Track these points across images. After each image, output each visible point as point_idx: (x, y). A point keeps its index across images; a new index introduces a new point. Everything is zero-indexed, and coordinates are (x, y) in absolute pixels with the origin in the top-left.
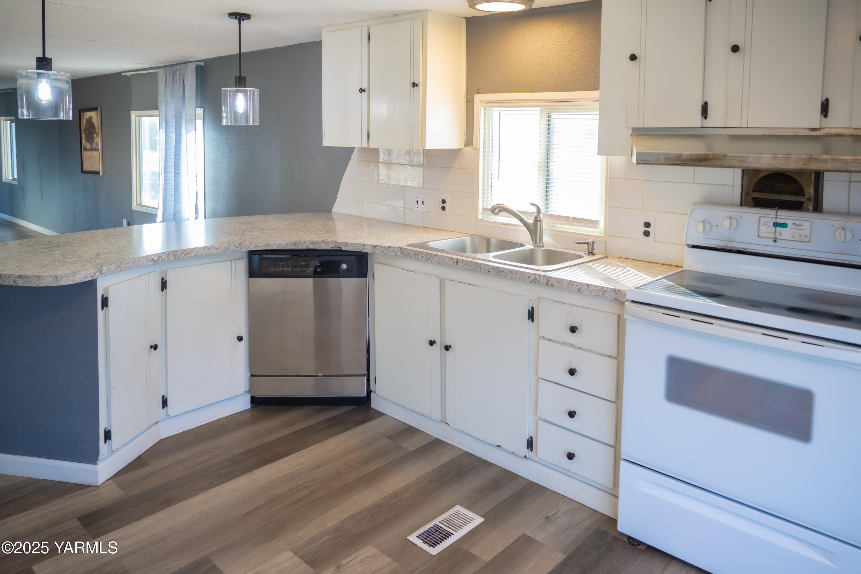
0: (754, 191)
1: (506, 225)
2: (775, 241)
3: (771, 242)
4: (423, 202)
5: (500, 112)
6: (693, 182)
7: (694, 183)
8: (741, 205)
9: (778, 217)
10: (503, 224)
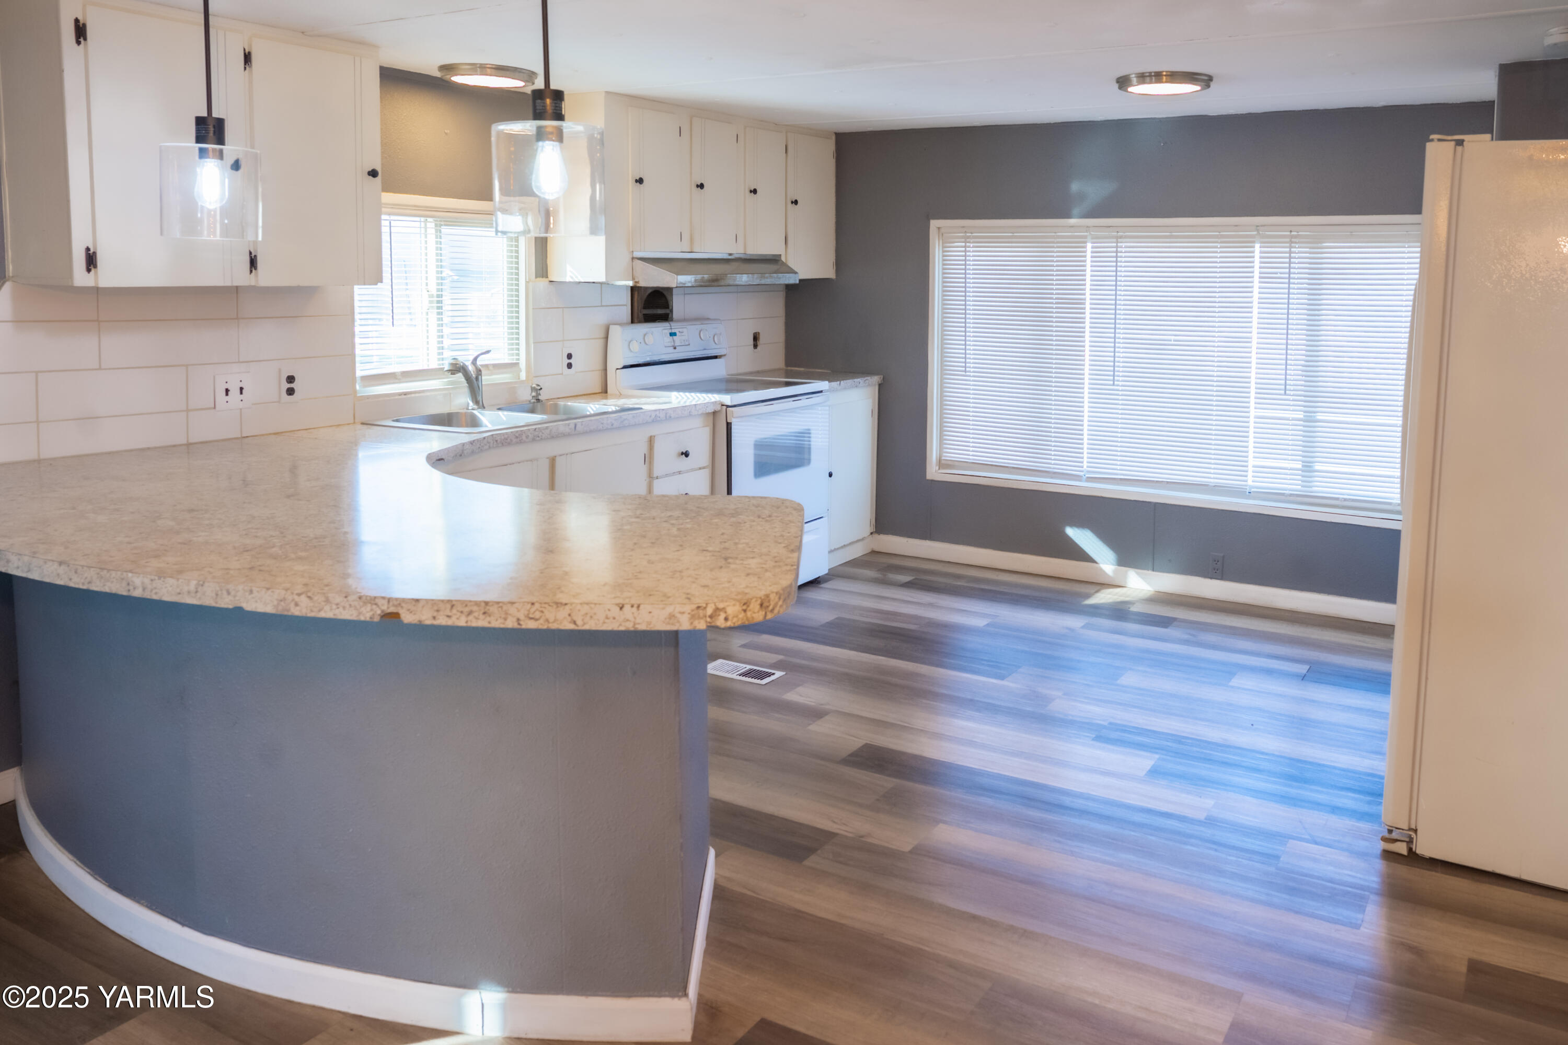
0: (644, 308)
1: (405, 395)
2: (675, 348)
3: (671, 350)
4: (241, 389)
5: (390, 222)
6: (600, 305)
7: (602, 306)
8: (632, 322)
9: (673, 327)
10: (400, 394)
